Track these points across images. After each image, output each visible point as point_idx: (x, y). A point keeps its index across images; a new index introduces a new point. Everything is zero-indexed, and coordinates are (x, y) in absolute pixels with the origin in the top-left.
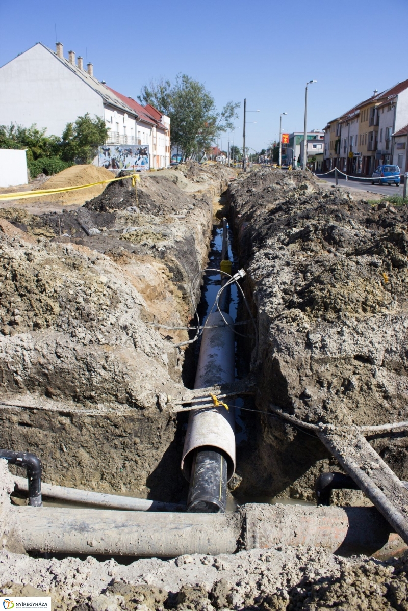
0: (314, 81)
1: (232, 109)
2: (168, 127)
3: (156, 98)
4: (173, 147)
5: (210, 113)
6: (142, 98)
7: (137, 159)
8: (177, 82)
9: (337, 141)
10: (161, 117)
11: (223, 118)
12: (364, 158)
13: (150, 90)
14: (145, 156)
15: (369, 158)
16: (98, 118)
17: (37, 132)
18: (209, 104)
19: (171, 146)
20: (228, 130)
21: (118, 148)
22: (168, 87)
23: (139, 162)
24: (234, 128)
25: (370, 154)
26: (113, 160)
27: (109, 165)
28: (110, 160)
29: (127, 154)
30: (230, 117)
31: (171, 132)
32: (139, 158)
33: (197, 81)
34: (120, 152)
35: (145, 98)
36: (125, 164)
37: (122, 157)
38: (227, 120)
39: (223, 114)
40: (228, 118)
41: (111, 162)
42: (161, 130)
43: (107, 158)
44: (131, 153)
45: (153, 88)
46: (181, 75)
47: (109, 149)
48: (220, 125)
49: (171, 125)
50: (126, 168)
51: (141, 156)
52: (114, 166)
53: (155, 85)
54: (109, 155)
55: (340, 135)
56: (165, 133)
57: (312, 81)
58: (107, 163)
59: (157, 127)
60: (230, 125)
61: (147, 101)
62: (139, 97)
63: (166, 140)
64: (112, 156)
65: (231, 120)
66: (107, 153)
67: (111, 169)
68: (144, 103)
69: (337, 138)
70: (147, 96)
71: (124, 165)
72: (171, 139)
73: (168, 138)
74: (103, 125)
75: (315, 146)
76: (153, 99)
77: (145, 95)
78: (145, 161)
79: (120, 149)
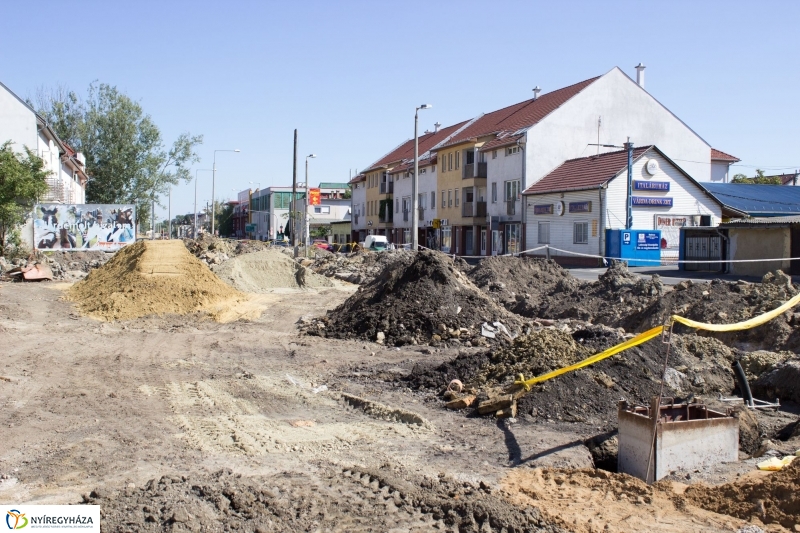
0: (428, 106)
1: (186, 148)
5: (154, 152)
7: (111, 230)
9: (383, 203)
10: (75, 156)
11: (172, 160)
12: (454, 229)
15: (466, 228)
18: (151, 136)
20: (181, 181)
21: (74, 209)
23: (116, 237)
24: (191, 178)
25: (469, 222)
26: (63, 232)
27: (55, 240)
28: (58, 230)
29: (91, 222)
30: (183, 159)
32: (116, 229)
34: (78, 216)
36: (87, 240)
37: (81, 225)
38: (178, 165)
39: (172, 155)
40: (180, 162)
41: (58, 235)
43: (50, 227)
44: (99, 218)
46: (98, 85)
47: (55, 211)
48: (165, 173)
50: (88, 246)
51: (119, 225)
52: (64, 243)
54: (55, 221)
55: (391, 191)
57: (423, 106)
58: (51, 237)
60: (184, 174)
64: (61, 224)
65: (187, 165)
66: (50, 218)
67: (58, 248)
69: (384, 197)
71: (84, 242)
75: (318, 210)
78: (127, 234)
79: (78, 210)
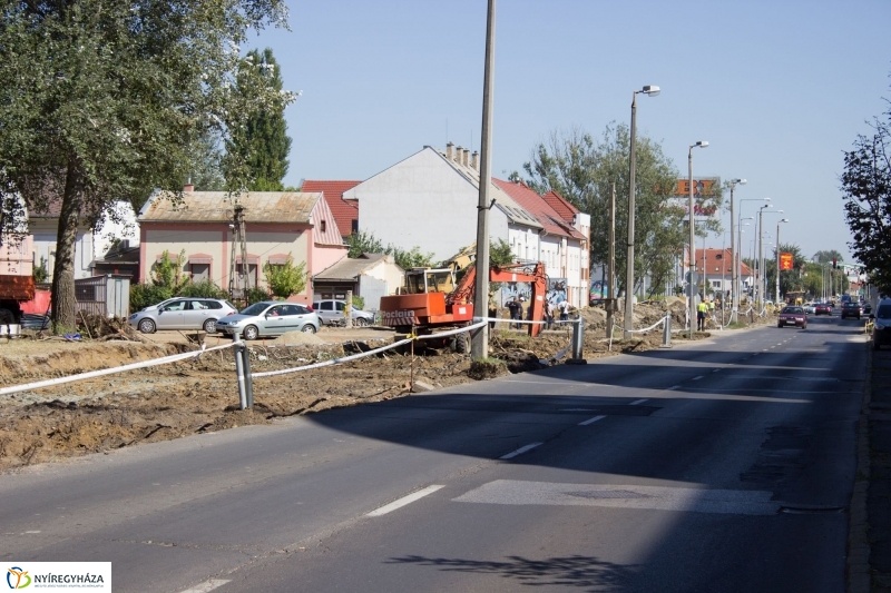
2: (586, 233)
3: (562, 167)
4: (595, 265)
6: (533, 168)
7: (551, 295)
8: (607, 139)
10: (575, 217)
13: (550, 155)
14: (562, 292)
16: (502, 242)
17: (421, 257)
19: (591, 267)
22: (586, 148)
23: (554, 300)
31: (591, 241)
32: (554, 295)
33: (647, 137)
35: (538, 168)
42: (575, 241)
45: (557, 150)
49: (593, 228)
51: (556, 292)
53: (561, 144)
56: (581, 246)
59: (568, 238)
61: (543, 174)
62: (527, 166)
63: (582, 258)
66: (513, 287)
68: (537, 179)
70: (544, 166)
72: (592, 253)
73: (586, 253)
74: (507, 251)
76: (557, 170)
77: (540, 163)
78: (561, 298)
